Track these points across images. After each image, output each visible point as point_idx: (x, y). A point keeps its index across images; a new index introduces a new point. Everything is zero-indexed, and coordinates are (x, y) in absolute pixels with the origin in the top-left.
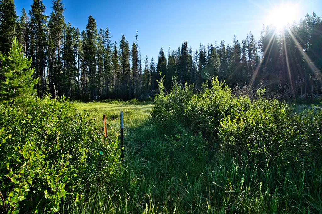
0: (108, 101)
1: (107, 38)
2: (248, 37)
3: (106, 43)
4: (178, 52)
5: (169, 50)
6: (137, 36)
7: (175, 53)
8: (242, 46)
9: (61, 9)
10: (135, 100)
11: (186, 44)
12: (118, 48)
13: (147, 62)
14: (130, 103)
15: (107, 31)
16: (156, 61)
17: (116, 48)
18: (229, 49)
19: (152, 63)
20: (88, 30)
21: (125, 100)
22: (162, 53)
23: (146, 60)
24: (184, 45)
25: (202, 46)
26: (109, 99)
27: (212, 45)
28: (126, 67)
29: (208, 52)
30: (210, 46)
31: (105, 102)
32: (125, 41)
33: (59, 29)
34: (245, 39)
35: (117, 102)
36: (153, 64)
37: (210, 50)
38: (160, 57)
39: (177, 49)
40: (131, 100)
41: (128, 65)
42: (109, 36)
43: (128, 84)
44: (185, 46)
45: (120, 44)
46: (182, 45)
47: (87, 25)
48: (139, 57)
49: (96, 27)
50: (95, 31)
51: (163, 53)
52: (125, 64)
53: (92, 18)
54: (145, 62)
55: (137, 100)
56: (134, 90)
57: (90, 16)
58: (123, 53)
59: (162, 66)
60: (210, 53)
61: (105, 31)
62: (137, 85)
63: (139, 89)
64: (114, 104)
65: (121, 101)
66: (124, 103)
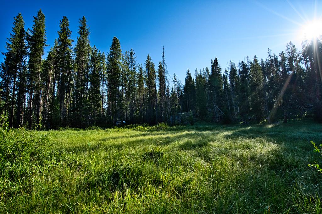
0: (131, 127)
1: (132, 58)
2: (288, 48)
3: (131, 64)
4: (205, 71)
5: (196, 71)
6: (163, 52)
7: (202, 73)
8: (279, 59)
9: (86, 33)
10: (163, 125)
11: (216, 61)
12: (144, 69)
13: (176, 80)
14: (157, 128)
15: (132, 52)
16: (183, 83)
17: (141, 68)
18: (264, 64)
19: (180, 84)
20: (112, 51)
21: (151, 125)
22: (188, 74)
23: (174, 78)
24: (214, 62)
25: (232, 64)
26: (133, 124)
27: (243, 62)
28: (152, 87)
29: (239, 69)
30: (241, 62)
31: (128, 128)
32: (151, 61)
33: (83, 51)
34: (285, 50)
35: (142, 127)
36: (180, 86)
37: (241, 67)
38: (187, 78)
39: (205, 69)
40: (159, 125)
41: (155, 86)
42: (134, 56)
43: (154, 107)
44: (215, 64)
45: (145, 65)
46: (212, 62)
47: (111, 46)
48: (166, 75)
49: (120, 47)
50: (119, 51)
51: (190, 75)
52: (151, 84)
53: (117, 39)
54: (173, 81)
55: (165, 124)
56: (161, 113)
57: (115, 37)
58: (148, 73)
59: (190, 86)
60: (241, 70)
61: (130, 52)
62: (165, 107)
63: (167, 112)
64: (137, 130)
65: (146, 126)
66: (150, 128)
